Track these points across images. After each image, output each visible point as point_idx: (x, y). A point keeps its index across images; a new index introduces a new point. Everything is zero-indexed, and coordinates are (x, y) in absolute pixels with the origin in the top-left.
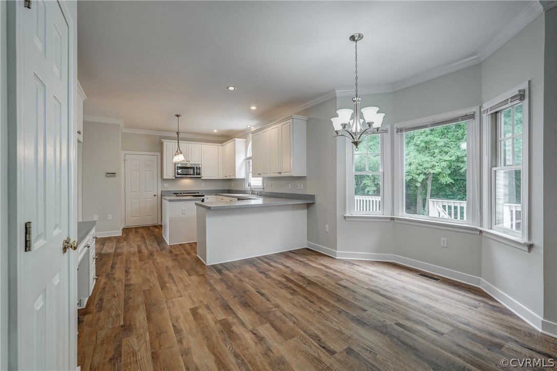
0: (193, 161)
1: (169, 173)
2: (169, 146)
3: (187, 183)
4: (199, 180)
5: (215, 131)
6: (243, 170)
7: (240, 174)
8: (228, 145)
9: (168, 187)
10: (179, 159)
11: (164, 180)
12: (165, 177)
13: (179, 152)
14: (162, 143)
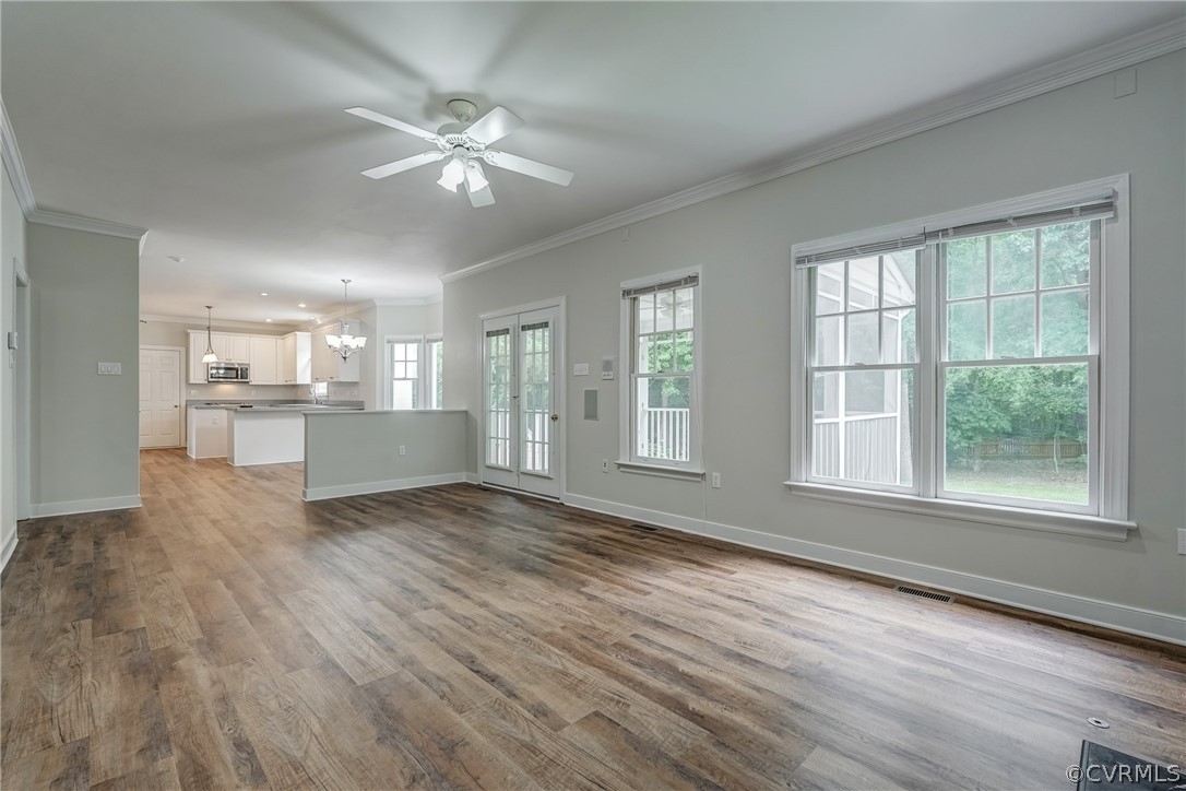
0: (237, 359)
1: (198, 376)
2: (198, 339)
3: (227, 390)
4: (245, 386)
5: (269, 320)
6: (309, 372)
7: (304, 378)
8: (289, 338)
9: (195, 394)
10: (211, 359)
11: (190, 385)
12: (192, 381)
13: (210, 350)
14: (187, 335)
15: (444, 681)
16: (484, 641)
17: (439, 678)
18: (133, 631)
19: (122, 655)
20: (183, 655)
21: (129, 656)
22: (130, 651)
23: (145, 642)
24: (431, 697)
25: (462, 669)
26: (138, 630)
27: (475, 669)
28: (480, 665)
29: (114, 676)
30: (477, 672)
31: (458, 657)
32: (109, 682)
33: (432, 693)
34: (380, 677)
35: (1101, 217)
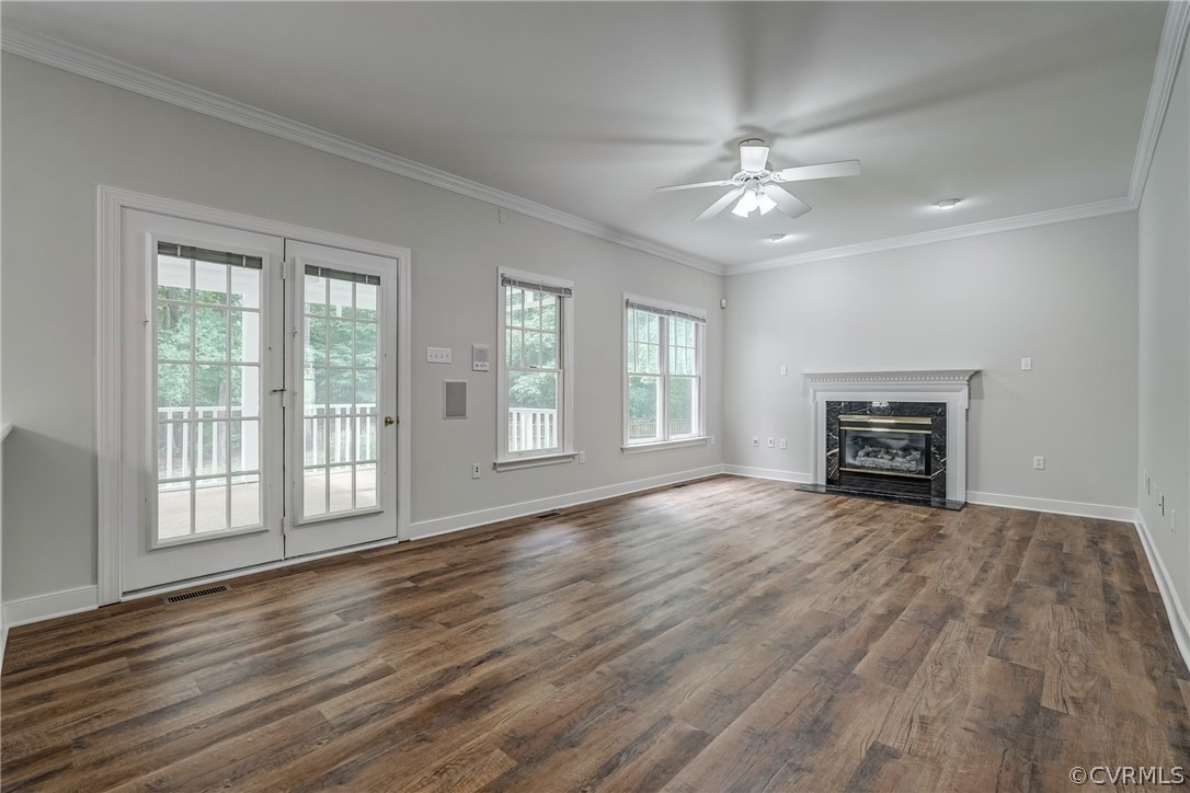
18: (1001, 658)
19: (1022, 639)
20: (976, 615)
21: (1016, 635)
22: (1013, 639)
23: (997, 641)
26: (997, 656)
29: (1033, 626)
32: (1038, 625)
35: (701, 324)
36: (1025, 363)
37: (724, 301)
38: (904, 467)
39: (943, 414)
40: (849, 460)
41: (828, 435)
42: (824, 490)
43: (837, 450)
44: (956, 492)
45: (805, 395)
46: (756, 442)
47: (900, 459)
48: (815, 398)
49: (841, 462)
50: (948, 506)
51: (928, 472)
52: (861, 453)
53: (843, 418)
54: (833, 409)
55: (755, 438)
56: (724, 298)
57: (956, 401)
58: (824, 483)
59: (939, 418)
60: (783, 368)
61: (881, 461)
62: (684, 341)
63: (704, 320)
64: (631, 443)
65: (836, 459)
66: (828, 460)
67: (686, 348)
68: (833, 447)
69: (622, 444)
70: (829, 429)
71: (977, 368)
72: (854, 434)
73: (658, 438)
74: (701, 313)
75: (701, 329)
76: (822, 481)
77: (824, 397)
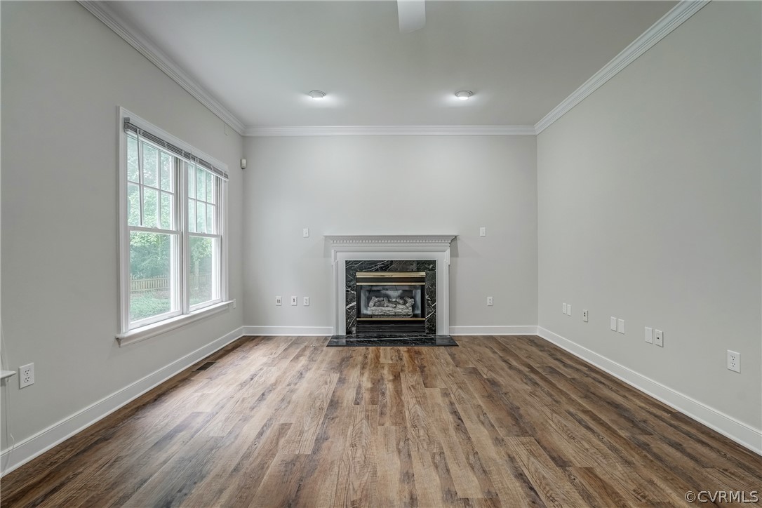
15: (481, 421)
16: (440, 437)
17: (483, 423)
24: (491, 416)
25: (467, 424)
27: (460, 421)
28: (455, 422)
30: (460, 419)
31: (465, 432)
33: (490, 418)
34: (519, 438)
35: (223, 179)
36: (482, 231)
37: (244, 161)
38: (404, 312)
39: (434, 269)
40: (364, 311)
41: (347, 291)
42: (344, 341)
43: (355, 303)
44: (443, 330)
45: (327, 255)
46: (279, 301)
47: (401, 307)
48: (336, 258)
49: (359, 313)
50: (438, 342)
51: (423, 315)
52: (371, 304)
53: (359, 275)
54: (352, 267)
55: (278, 298)
56: (244, 158)
57: (443, 259)
58: (345, 334)
59: (431, 273)
60: (305, 230)
61: (387, 309)
62: (204, 195)
63: (226, 176)
64: (134, 327)
65: (354, 312)
66: (348, 313)
67: (206, 203)
68: (352, 301)
69: (119, 329)
70: (348, 286)
71: (455, 234)
72: (368, 288)
73: (173, 311)
74: (224, 167)
75: (223, 185)
76: (342, 332)
77: (343, 257)
